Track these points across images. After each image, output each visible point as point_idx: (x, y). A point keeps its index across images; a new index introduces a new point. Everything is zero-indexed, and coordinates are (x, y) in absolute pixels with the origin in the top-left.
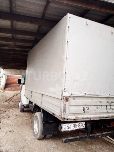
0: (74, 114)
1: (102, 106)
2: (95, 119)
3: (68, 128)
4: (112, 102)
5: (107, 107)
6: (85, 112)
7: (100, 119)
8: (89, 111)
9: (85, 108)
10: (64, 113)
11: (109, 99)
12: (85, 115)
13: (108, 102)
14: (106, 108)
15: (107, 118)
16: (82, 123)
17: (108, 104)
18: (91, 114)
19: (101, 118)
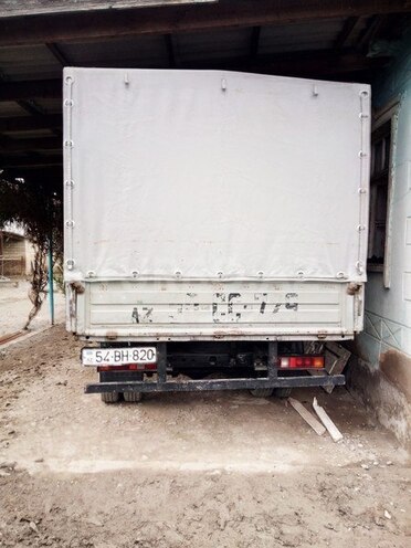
0: (103, 325)
1: (196, 305)
2: (173, 339)
3: (99, 359)
4: (235, 295)
5: (215, 308)
6: (138, 321)
7: (192, 339)
8: (150, 317)
9: (140, 311)
10: (74, 321)
11: (225, 286)
12: (139, 328)
13: (218, 295)
14: (212, 310)
15: (214, 336)
16: (147, 349)
17: (219, 300)
18: (160, 325)
19: (194, 336)
